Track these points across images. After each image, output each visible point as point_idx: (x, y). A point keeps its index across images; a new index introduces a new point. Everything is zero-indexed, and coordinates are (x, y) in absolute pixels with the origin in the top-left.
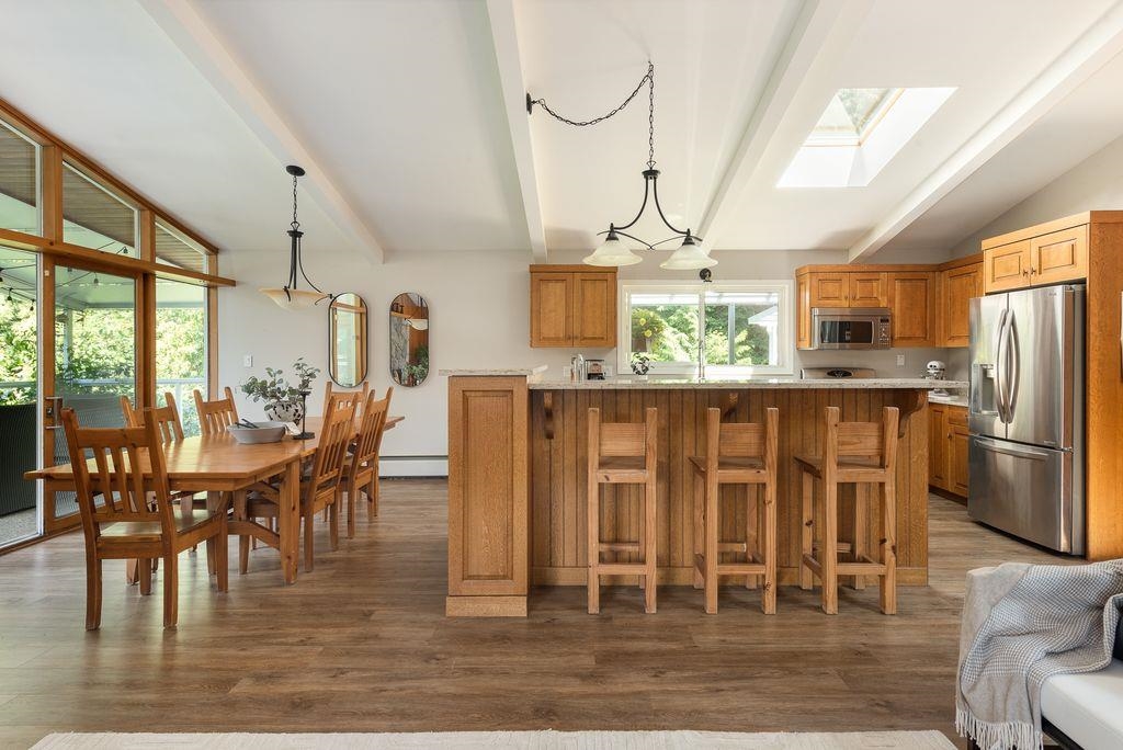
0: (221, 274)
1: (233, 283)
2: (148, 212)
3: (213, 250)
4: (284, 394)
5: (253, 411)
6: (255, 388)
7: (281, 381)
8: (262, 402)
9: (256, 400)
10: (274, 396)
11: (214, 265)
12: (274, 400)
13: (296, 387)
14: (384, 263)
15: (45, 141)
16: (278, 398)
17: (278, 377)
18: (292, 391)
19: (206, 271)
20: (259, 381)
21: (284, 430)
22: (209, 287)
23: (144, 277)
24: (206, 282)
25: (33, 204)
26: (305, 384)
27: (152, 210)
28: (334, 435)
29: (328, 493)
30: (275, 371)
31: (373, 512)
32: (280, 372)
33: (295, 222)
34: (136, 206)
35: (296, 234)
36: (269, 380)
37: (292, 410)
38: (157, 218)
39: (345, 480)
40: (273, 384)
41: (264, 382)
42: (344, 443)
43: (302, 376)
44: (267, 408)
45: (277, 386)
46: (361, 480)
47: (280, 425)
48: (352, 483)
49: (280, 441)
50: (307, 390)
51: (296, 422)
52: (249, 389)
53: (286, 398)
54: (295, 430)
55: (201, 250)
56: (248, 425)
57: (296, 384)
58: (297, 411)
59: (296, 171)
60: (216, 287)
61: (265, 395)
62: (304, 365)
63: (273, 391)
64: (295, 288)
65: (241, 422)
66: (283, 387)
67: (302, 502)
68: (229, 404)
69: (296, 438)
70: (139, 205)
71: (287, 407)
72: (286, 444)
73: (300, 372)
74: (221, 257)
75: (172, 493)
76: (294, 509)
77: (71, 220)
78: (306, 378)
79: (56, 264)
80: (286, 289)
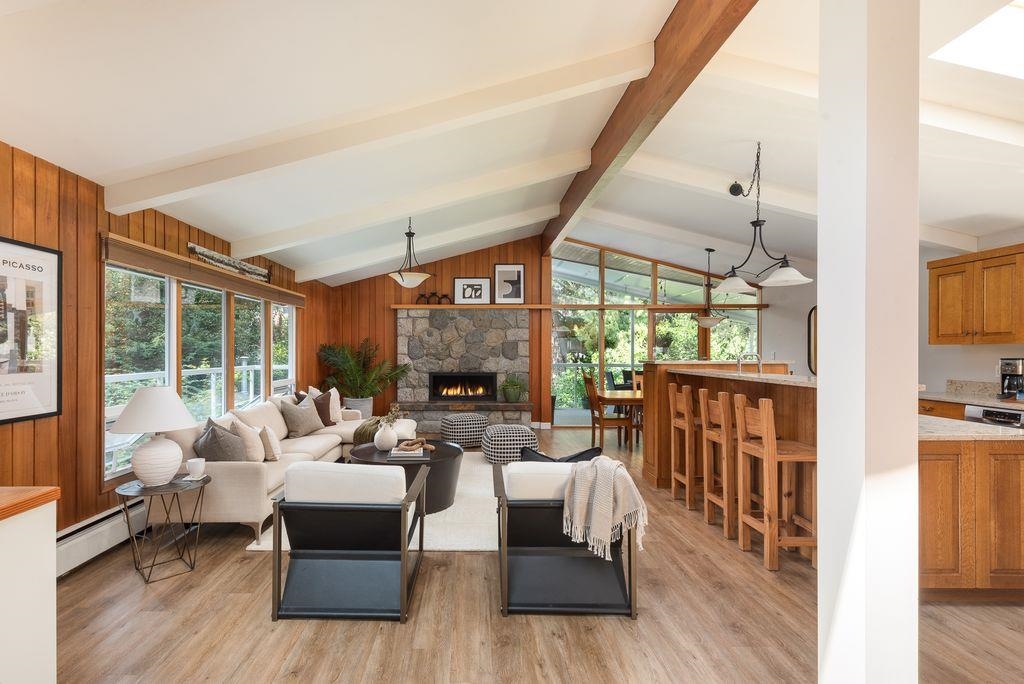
22: (758, 310)
60: (761, 309)
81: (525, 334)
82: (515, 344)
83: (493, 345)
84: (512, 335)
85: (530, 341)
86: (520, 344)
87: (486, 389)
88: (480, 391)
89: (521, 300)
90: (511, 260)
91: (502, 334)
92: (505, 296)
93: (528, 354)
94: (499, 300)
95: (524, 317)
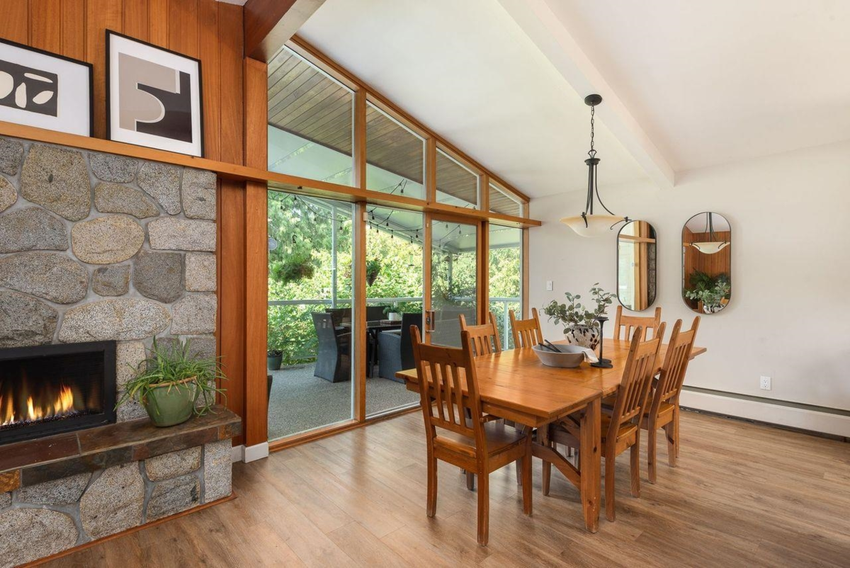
0: (532, 217)
1: (539, 223)
2: (485, 176)
3: (526, 199)
4: (581, 318)
5: (554, 332)
6: (557, 311)
7: (579, 306)
8: (563, 325)
9: (556, 323)
10: (571, 320)
11: (526, 211)
12: (572, 324)
13: (591, 311)
14: (675, 185)
15: (427, 136)
16: (576, 322)
17: (576, 302)
18: (588, 316)
19: (521, 216)
20: (559, 304)
21: (583, 356)
22: (523, 229)
23: (482, 224)
24: (521, 224)
25: (422, 183)
26: (601, 309)
27: (488, 174)
28: (638, 370)
29: (629, 434)
30: (574, 294)
31: (673, 453)
32: (578, 297)
33: (592, 150)
34: (477, 173)
35: (593, 162)
36: (568, 304)
37: (589, 334)
38: (491, 179)
39: (647, 419)
40: (571, 308)
41: (564, 306)
42: (647, 379)
43: (598, 301)
44: (566, 331)
45: (575, 310)
46: (663, 417)
47: (579, 350)
48: (653, 423)
49: (578, 368)
50: (603, 315)
51: (593, 347)
52: (550, 312)
53: (583, 322)
54: (593, 357)
55: (518, 200)
56: (550, 347)
57: (592, 308)
58: (593, 336)
59: (594, 100)
60: (527, 228)
61: (564, 319)
62: (600, 290)
63: (571, 315)
64: (591, 213)
65: (545, 343)
66: (581, 312)
67: (603, 440)
68: (535, 323)
69: (593, 365)
70: (480, 172)
71: (584, 331)
72: (585, 372)
73: (596, 297)
74: (532, 204)
75: (484, 414)
76: (595, 450)
77: (441, 190)
78: (602, 303)
79: (432, 219)
80: (584, 215)
81: (206, 234)
82: (178, 260)
83: (105, 259)
84: (166, 234)
85: (219, 252)
86: (192, 262)
87: (83, 393)
88: (66, 401)
89: (192, 148)
90: (160, 35)
91: (136, 229)
92: (142, 127)
93: (212, 285)
94: (123, 134)
95: (201, 192)
